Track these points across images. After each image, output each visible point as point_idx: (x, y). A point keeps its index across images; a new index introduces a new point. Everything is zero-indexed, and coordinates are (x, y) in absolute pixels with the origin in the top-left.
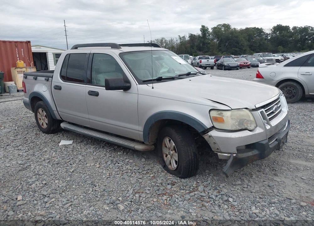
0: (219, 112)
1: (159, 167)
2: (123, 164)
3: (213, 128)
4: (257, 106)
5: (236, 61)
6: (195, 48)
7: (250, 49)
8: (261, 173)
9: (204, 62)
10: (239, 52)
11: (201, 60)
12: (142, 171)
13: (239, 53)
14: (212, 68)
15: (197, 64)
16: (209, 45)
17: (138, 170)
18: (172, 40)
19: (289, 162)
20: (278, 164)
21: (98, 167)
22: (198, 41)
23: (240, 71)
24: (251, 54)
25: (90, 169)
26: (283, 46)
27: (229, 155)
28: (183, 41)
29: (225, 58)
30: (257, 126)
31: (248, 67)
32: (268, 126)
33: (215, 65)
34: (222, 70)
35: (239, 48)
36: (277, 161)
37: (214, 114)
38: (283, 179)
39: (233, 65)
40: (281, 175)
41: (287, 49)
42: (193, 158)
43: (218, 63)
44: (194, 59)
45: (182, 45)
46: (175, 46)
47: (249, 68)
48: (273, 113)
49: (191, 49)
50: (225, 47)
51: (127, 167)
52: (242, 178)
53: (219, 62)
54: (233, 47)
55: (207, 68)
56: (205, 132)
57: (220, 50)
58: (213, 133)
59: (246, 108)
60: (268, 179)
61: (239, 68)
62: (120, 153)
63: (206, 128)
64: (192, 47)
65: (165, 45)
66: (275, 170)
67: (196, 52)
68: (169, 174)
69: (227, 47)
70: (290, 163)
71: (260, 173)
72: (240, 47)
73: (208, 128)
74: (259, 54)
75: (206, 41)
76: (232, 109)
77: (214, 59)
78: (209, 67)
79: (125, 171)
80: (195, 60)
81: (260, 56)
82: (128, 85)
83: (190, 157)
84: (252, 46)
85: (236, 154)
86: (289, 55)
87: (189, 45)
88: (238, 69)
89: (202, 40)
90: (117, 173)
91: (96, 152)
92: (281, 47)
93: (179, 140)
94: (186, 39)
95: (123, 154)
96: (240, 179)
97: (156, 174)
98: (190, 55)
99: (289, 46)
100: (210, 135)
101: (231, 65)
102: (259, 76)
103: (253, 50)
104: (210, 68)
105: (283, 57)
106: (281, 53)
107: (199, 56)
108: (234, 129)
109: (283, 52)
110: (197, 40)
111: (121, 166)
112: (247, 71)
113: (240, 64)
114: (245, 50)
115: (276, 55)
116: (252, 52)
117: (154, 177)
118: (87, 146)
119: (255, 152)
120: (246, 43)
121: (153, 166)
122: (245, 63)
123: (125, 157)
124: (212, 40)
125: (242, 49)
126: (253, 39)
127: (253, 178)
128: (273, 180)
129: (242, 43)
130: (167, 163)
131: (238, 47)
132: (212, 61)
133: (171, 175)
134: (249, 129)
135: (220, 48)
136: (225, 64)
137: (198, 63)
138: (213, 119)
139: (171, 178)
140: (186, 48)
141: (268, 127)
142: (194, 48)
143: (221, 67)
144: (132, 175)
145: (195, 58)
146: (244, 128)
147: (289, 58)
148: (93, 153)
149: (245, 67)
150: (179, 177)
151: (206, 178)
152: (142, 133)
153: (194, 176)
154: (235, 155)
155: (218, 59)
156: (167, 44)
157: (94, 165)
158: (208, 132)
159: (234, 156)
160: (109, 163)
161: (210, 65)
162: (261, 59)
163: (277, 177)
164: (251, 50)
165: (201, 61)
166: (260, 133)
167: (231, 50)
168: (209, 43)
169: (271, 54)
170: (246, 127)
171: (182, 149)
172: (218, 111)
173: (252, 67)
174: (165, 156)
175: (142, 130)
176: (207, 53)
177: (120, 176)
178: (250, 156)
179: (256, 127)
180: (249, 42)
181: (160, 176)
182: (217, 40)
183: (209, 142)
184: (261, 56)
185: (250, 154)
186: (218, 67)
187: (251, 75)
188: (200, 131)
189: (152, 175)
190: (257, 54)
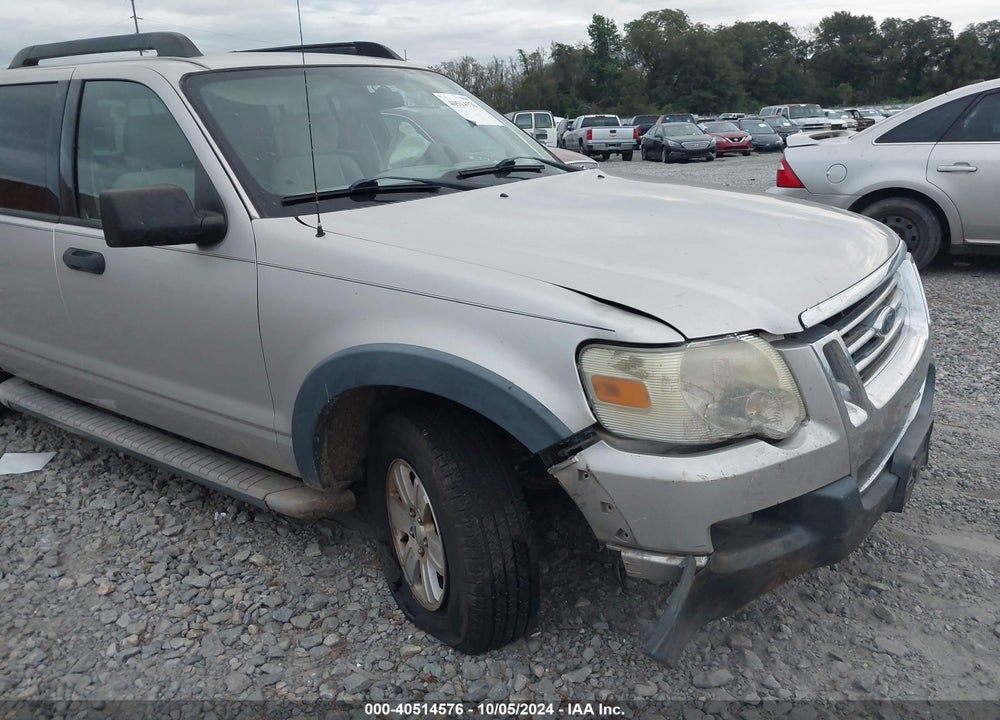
0: (627, 355)
1: (372, 588)
2: (218, 578)
3: (596, 432)
4: (812, 319)
5: (704, 132)
6: (573, 90)
7: (750, 93)
8: (818, 607)
9: (601, 135)
10: (715, 104)
11: (589, 128)
12: (294, 615)
13: (715, 107)
14: (627, 156)
15: (577, 143)
16: (617, 82)
17: (278, 606)
18: (497, 65)
19: (930, 541)
20: (884, 553)
21: (105, 592)
22: (582, 68)
23: (719, 165)
24: (754, 110)
25: (64, 607)
26: (855, 85)
27: (676, 562)
28: (532, 69)
29: (668, 121)
30: (807, 415)
31: (744, 150)
32: (856, 411)
33: (636, 147)
34: (661, 161)
35: (716, 92)
36: (878, 540)
37: (598, 362)
38: (917, 642)
39: (697, 146)
40: (906, 617)
41: (865, 91)
42: (510, 565)
43: (646, 139)
44: (569, 127)
45: (529, 80)
46: (509, 85)
47: (746, 154)
48: (874, 341)
49: (561, 94)
50: (670, 87)
51: (229, 593)
52: (734, 642)
53: (649, 135)
54: (694, 88)
55: (612, 156)
56: (560, 453)
57: (653, 99)
58: (599, 458)
59: (756, 333)
60: (852, 643)
61: (714, 155)
62: (224, 514)
63: (565, 436)
64: (563, 88)
65: (476, 83)
66: (875, 588)
67: (576, 106)
68: (411, 631)
69: (677, 88)
70: (936, 552)
71: (809, 604)
72: (717, 88)
73: (575, 430)
74: (780, 110)
75: (610, 68)
76: (688, 341)
77: (634, 124)
78: (617, 152)
79: (216, 618)
80: (570, 130)
81: (781, 114)
82: (213, 219)
83: (498, 564)
84: (754, 83)
85: (708, 555)
86: (871, 112)
87: (552, 82)
88: (710, 159)
89: (597, 65)
90: (176, 628)
91: (122, 513)
92: (845, 88)
93: (446, 481)
94: (544, 63)
95: (234, 519)
96: (727, 643)
97: (355, 630)
98: (554, 115)
99: (872, 83)
100: (582, 467)
101: (688, 146)
102: (787, 179)
103: (759, 99)
104: (621, 155)
105: (854, 118)
106: (847, 106)
107: (583, 117)
108: (696, 437)
109: (854, 102)
110: (578, 65)
111: (209, 587)
112: (740, 164)
113: (718, 143)
114: (734, 98)
115: (831, 111)
116: (755, 102)
117: (341, 648)
118: (98, 483)
119: (799, 537)
120: (737, 75)
121: (347, 585)
122: (732, 139)
123: (238, 539)
124: (629, 63)
125: (723, 95)
126: (759, 62)
127: (784, 640)
128: (871, 646)
129: (723, 74)
130: (409, 572)
131: (710, 88)
132: (625, 132)
133: (420, 635)
134: (769, 434)
135: (653, 91)
136: (670, 141)
137: (581, 139)
138: (596, 389)
139: (415, 654)
140: (544, 91)
141: (857, 416)
142: (568, 93)
143: (657, 152)
144: (245, 638)
145: (572, 122)
146: (745, 431)
147: (873, 122)
148: (113, 514)
149: (736, 152)
150: (456, 648)
151: (574, 650)
152: (289, 442)
153: (521, 641)
154: (702, 561)
155: (645, 125)
156: (481, 78)
157: (92, 582)
158: (574, 453)
159: (699, 569)
160: (158, 570)
161: (619, 144)
162: (785, 124)
163: (887, 630)
164: (753, 96)
165: (590, 132)
166: (821, 450)
167: (687, 97)
168: (618, 76)
169: (819, 109)
170: (755, 423)
171: (459, 526)
172: (618, 353)
173: (754, 153)
174: (399, 541)
175: (288, 429)
176: (613, 108)
177: (188, 643)
178: (776, 560)
179: (802, 423)
180: (745, 70)
181: (369, 642)
182: (644, 66)
183: (578, 501)
184: (784, 116)
185: (773, 549)
186: (647, 152)
187: (754, 177)
188: (534, 450)
189: (331, 640)
190: (773, 107)
